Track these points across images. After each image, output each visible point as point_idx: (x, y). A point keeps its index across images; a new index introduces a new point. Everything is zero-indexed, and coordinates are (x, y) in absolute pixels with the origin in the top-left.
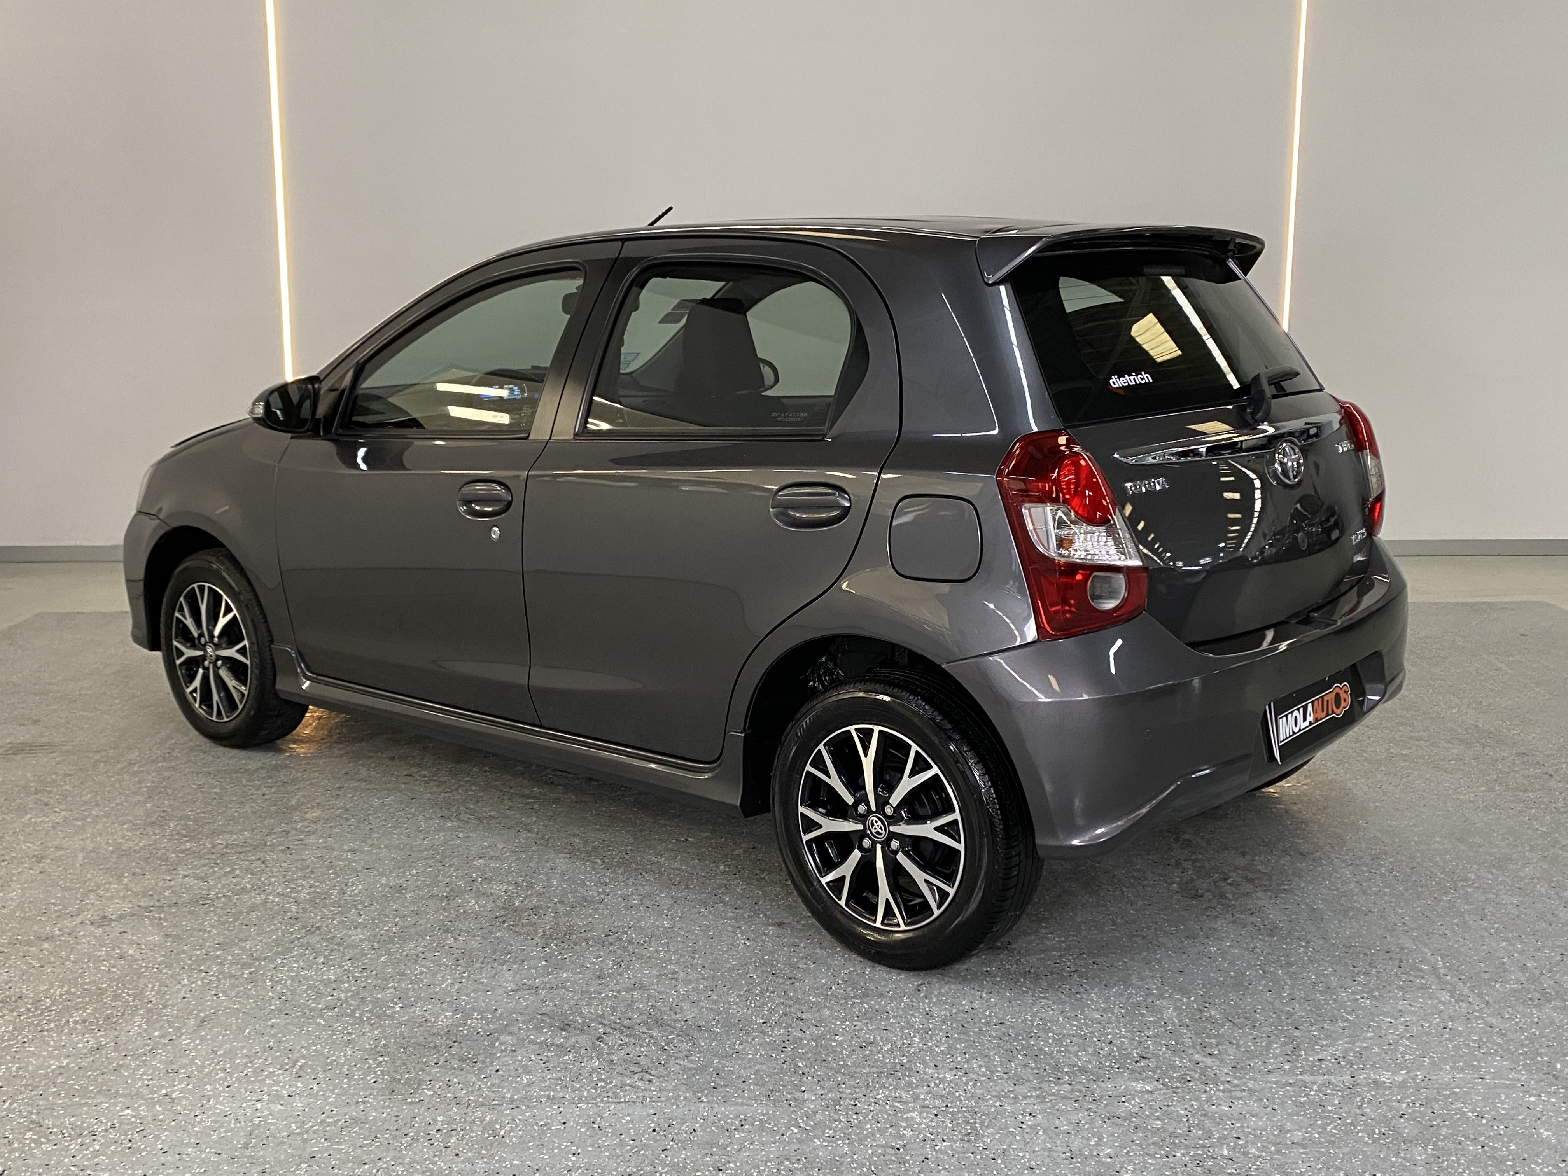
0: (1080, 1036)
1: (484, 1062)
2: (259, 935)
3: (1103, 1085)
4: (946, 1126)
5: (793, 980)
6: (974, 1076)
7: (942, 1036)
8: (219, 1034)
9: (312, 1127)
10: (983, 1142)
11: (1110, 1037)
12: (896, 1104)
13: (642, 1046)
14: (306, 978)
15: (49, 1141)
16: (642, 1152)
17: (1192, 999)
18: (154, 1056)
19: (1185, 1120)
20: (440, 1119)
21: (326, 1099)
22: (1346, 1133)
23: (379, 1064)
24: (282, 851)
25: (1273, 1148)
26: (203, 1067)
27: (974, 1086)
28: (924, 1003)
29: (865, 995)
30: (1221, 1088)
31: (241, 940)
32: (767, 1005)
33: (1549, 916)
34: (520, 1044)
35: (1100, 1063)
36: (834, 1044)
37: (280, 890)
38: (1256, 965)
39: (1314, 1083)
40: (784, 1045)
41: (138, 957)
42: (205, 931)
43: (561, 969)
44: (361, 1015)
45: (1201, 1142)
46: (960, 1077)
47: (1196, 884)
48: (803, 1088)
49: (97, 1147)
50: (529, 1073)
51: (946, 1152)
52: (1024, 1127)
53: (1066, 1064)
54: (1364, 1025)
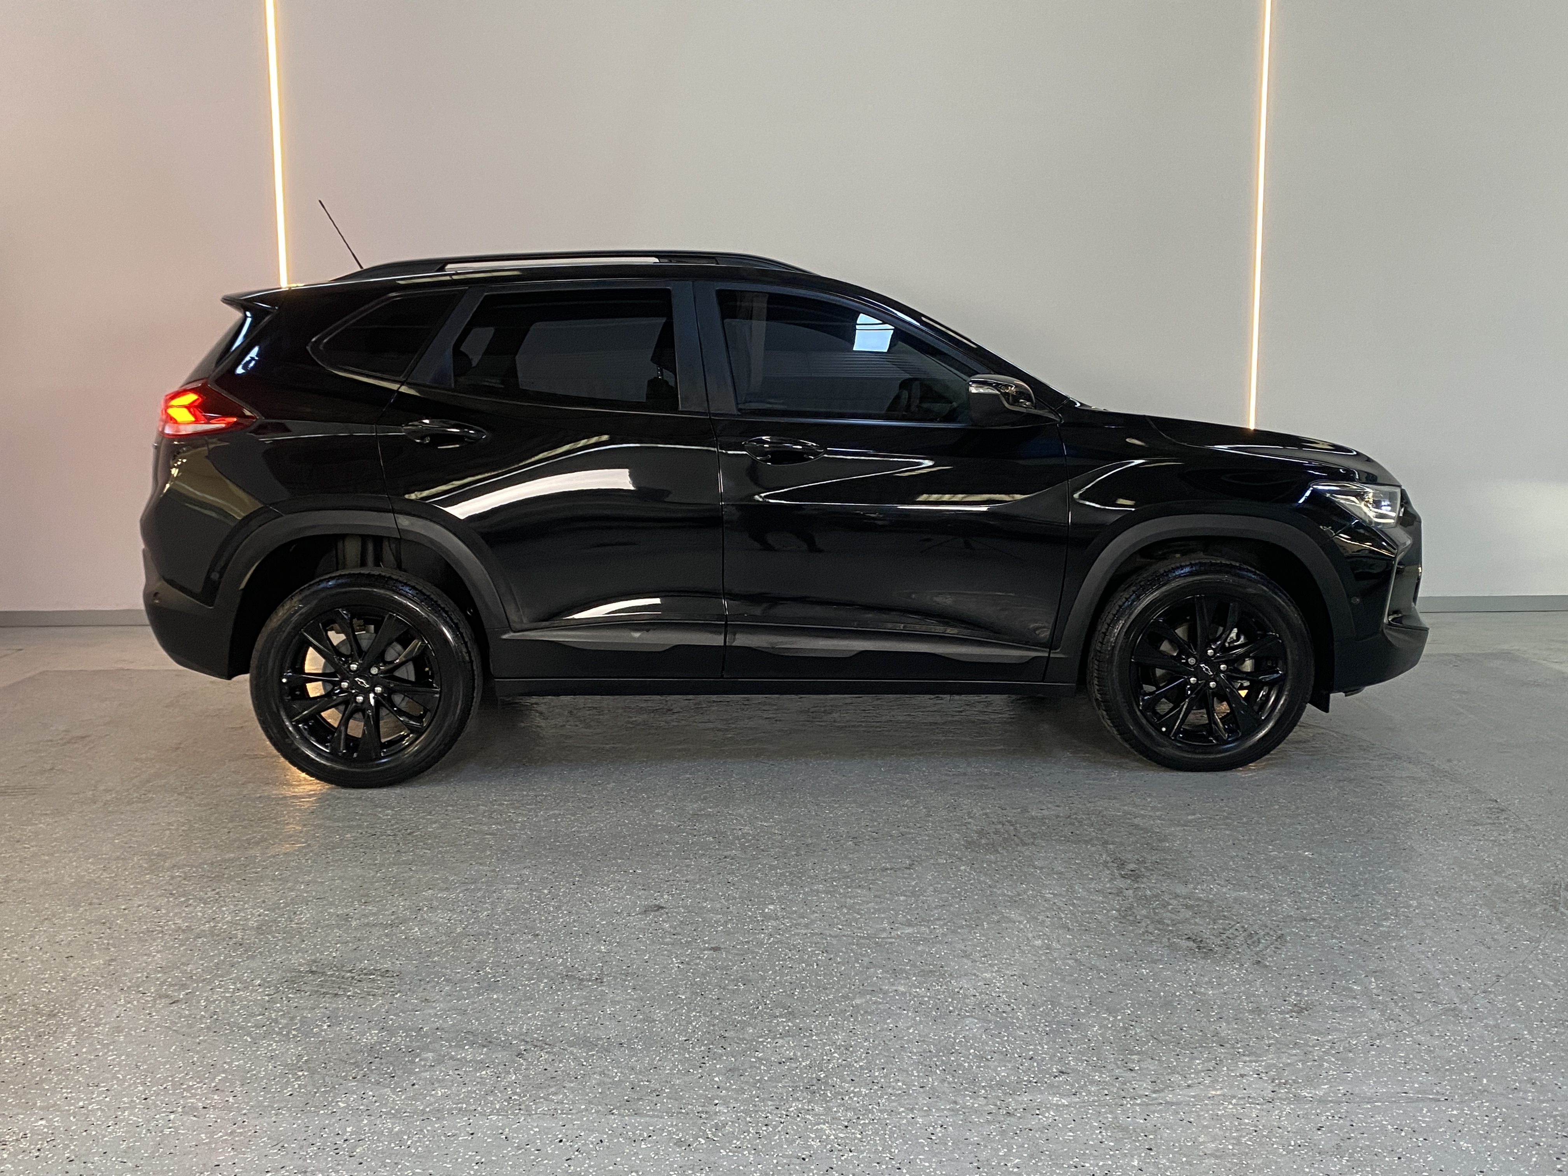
0: (1002, 1053)
1: (400, 1077)
2: (201, 959)
3: (1020, 1099)
4: (856, 1138)
5: (720, 1001)
6: (890, 1091)
7: (863, 1053)
8: (143, 1050)
9: (221, 1137)
10: (891, 1152)
11: (1031, 1053)
12: (808, 1116)
13: (560, 1062)
16: (546, 1162)
17: (1119, 1017)
18: (75, 1072)
19: (1098, 1132)
20: (349, 1129)
21: (239, 1110)
22: (1261, 1144)
23: (299, 1078)
24: (238, 883)
25: (1184, 1159)
26: (124, 1081)
27: (889, 1099)
28: (850, 1021)
29: (790, 1014)
30: (1139, 1101)
31: (183, 964)
32: (691, 1023)
33: (1488, 940)
34: (440, 1060)
35: (1019, 1078)
36: (753, 1060)
37: (229, 918)
38: (1187, 986)
39: (1234, 1097)
40: (703, 1061)
42: (149, 955)
43: (493, 990)
44: (289, 1033)
45: (1111, 1153)
46: (875, 1092)
47: (1135, 911)
48: (717, 1102)
50: (442, 1087)
52: (933, 1138)
53: (984, 1079)
54: (1290, 1042)
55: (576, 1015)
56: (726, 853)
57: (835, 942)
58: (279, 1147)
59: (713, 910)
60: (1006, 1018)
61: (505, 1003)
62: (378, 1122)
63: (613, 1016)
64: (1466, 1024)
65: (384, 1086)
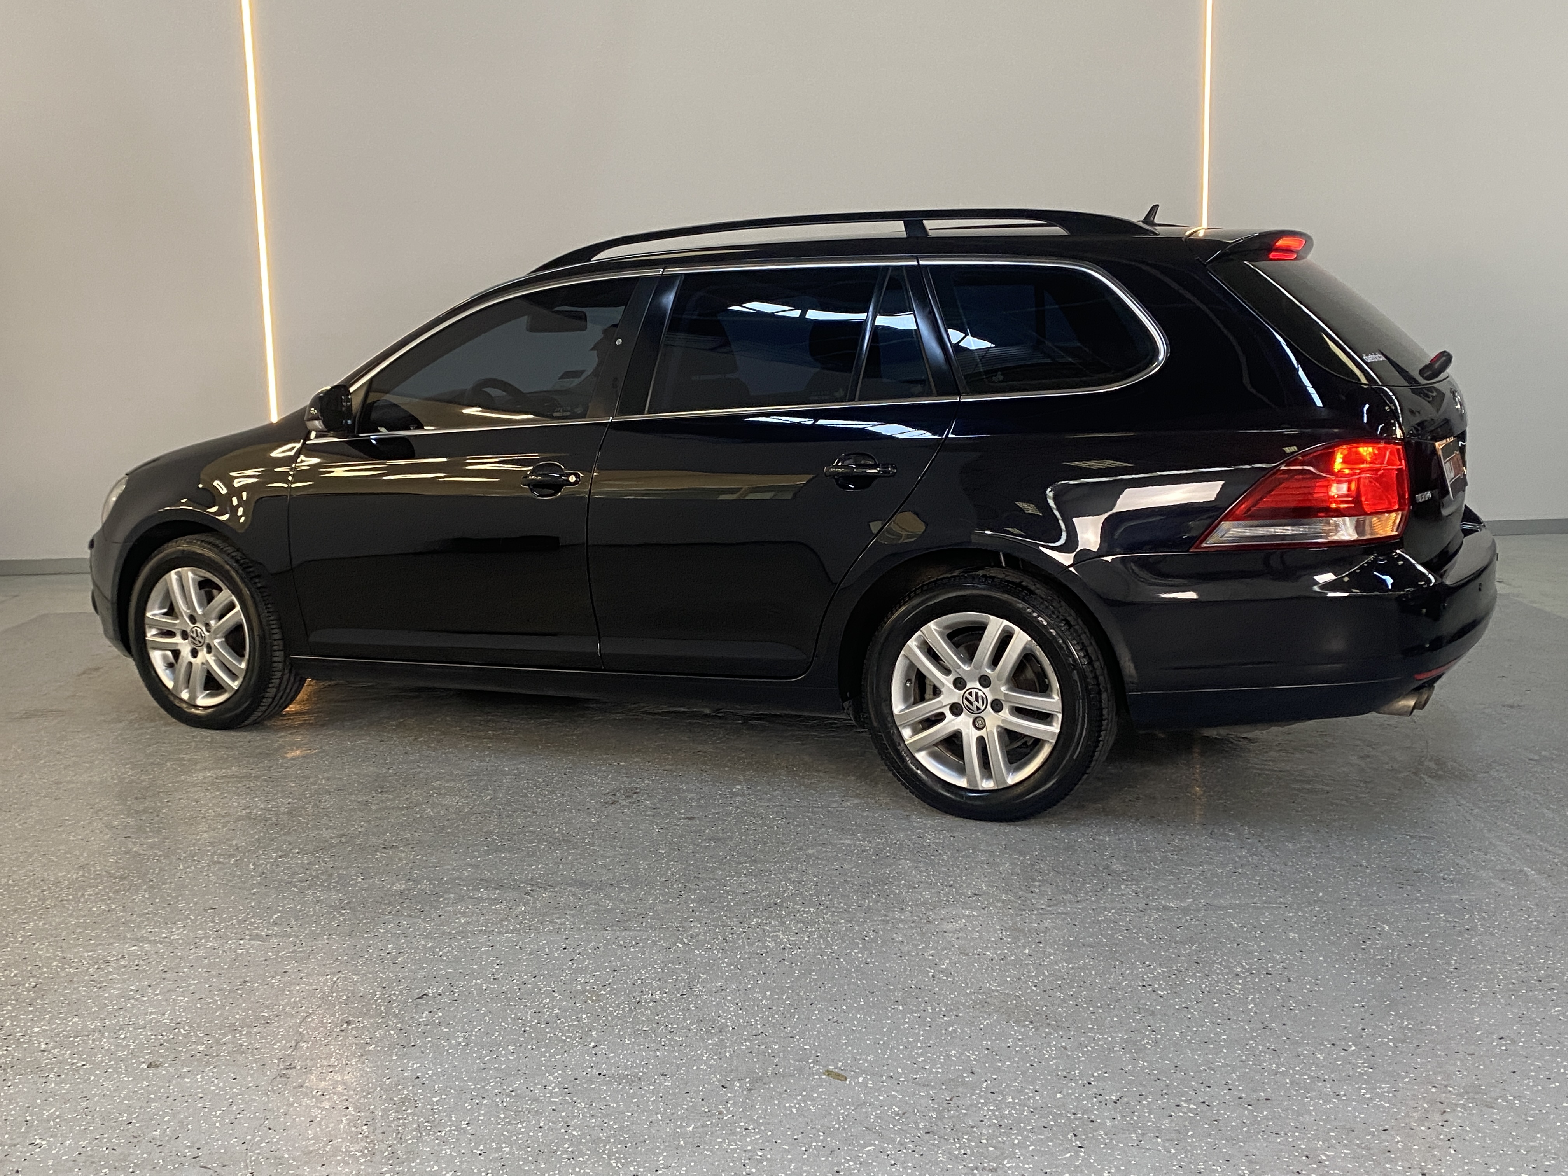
0: (927, 882)
1: (428, 911)
2: (243, 836)
3: (939, 912)
8: (210, 899)
13: (561, 897)
14: (284, 863)
15: (71, 967)
17: (1028, 857)
18: (156, 914)
19: (999, 932)
20: (390, 946)
21: (298, 937)
23: (343, 915)
24: (265, 780)
26: (196, 920)
27: (832, 916)
28: (802, 864)
29: (753, 861)
30: (1035, 912)
31: (228, 840)
32: (670, 869)
34: (461, 899)
36: (722, 892)
37: (262, 806)
39: (1114, 908)
40: (680, 894)
41: (141, 852)
42: (198, 834)
43: (500, 851)
44: (329, 885)
46: (822, 910)
48: (691, 920)
49: (111, 970)
50: (465, 917)
51: (800, 956)
52: (867, 939)
53: (911, 900)
54: (1167, 871)
55: (573, 866)
56: (699, 749)
57: (793, 811)
58: (334, 959)
59: (687, 791)
60: (933, 860)
61: (511, 859)
62: (413, 941)
63: (604, 866)
64: (1316, 857)
65: (415, 917)
